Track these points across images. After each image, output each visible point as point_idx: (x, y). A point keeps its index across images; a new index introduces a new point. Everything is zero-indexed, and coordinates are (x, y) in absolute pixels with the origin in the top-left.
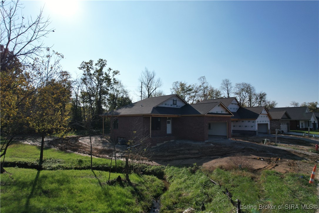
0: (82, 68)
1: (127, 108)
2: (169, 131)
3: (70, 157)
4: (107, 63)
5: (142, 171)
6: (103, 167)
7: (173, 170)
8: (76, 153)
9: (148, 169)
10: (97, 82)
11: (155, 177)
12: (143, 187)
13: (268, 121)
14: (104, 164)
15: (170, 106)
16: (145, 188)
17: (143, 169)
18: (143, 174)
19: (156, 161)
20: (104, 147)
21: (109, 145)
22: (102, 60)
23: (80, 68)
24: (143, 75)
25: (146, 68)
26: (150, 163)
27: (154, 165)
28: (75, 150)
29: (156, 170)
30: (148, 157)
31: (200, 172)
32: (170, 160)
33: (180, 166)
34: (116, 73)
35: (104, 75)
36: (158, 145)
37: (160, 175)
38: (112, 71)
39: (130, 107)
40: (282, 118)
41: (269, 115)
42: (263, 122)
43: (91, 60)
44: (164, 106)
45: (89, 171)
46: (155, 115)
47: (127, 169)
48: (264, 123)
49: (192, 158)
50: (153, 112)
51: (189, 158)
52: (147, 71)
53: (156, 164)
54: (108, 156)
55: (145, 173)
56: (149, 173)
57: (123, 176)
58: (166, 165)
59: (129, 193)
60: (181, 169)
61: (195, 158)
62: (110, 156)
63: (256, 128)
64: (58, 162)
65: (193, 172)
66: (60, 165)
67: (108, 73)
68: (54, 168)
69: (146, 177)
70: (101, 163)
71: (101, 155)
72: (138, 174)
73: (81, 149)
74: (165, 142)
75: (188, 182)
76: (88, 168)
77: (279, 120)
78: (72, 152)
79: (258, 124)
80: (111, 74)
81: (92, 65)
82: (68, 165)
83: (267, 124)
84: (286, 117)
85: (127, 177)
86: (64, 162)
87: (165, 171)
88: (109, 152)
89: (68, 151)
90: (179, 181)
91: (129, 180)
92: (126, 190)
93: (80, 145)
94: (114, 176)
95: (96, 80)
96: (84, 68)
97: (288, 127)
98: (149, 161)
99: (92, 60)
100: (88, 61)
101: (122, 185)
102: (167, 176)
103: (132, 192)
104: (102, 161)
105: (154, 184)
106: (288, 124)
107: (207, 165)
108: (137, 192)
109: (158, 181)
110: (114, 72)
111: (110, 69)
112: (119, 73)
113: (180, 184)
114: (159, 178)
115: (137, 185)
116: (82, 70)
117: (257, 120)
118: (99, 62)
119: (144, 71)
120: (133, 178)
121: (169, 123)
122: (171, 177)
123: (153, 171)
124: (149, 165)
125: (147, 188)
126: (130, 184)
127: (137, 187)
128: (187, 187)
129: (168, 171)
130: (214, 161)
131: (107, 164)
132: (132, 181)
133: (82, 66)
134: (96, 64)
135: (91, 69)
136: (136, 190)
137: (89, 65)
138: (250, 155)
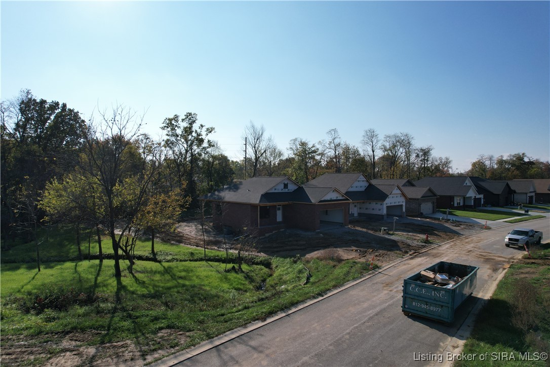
0: (166, 128)
1: (231, 190)
2: (279, 218)
3: (179, 250)
4: (197, 118)
5: (251, 262)
6: (214, 258)
7: (279, 260)
8: (181, 244)
9: (256, 260)
10: (186, 146)
11: (263, 267)
12: (253, 274)
13: (403, 202)
14: (216, 256)
15: (280, 191)
16: (255, 275)
17: (253, 260)
18: (252, 264)
19: (265, 252)
20: (209, 237)
21: (214, 234)
22: (190, 114)
23: (163, 128)
24: (247, 131)
25: (251, 122)
26: (259, 254)
27: (262, 256)
28: (180, 242)
29: (264, 261)
30: (257, 248)
31: (301, 262)
32: (277, 251)
33: (285, 257)
34: (210, 131)
35: (194, 134)
36: (267, 235)
37: (268, 265)
38: (204, 129)
39: (234, 190)
40: (422, 197)
41: (403, 195)
42: (395, 203)
43: (176, 115)
44: (273, 191)
45: (204, 263)
46: (262, 204)
47: (239, 260)
48: (397, 204)
49: (298, 249)
50: (261, 201)
51: (296, 249)
52: (253, 127)
53: (265, 255)
54: (216, 248)
55: (254, 263)
56: (257, 264)
57: (236, 266)
58: (273, 257)
59: (243, 278)
60: (286, 260)
61: (301, 249)
62: (219, 248)
63: (385, 212)
64: (170, 254)
65: (295, 262)
66: (174, 257)
67: (199, 131)
68: (170, 260)
69: (255, 266)
70: (212, 255)
71: (209, 247)
72: (248, 265)
73: (185, 240)
74: (274, 232)
75: (290, 270)
76: (201, 260)
77: (418, 199)
78: (177, 243)
79: (388, 207)
80: (204, 133)
81: (177, 121)
82: (182, 257)
83: (402, 205)
84: (430, 194)
85: (240, 267)
86: (176, 255)
87: (272, 261)
88: (217, 243)
89: (172, 242)
90: (282, 269)
91: (241, 269)
92: (240, 276)
93: (181, 235)
94: (230, 266)
95: (185, 142)
96: (168, 127)
97: (433, 206)
98: (258, 252)
99: (178, 114)
100: (172, 117)
101: (236, 272)
102: (274, 266)
103: (245, 277)
104: (212, 253)
105: (261, 272)
106: (433, 203)
107: (308, 256)
108: (248, 277)
109: (265, 270)
110: (208, 129)
111: (202, 126)
112: (214, 131)
113: (283, 271)
114: (266, 268)
115: (247, 273)
116: (165, 130)
117: (385, 203)
118: (188, 116)
119: (249, 125)
120: (245, 267)
121: (279, 209)
122: (277, 266)
123: (261, 261)
124: (258, 256)
125: (256, 275)
126: (243, 272)
127: (248, 274)
128: (287, 274)
129: (275, 261)
130: (316, 252)
131: (218, 256)
132: (243, 270)
133: (165, 125)
134: (183, 120)
135: (176, 128)
136: (248, 276)
137: (173, 122)
138: (351, 247)
